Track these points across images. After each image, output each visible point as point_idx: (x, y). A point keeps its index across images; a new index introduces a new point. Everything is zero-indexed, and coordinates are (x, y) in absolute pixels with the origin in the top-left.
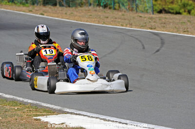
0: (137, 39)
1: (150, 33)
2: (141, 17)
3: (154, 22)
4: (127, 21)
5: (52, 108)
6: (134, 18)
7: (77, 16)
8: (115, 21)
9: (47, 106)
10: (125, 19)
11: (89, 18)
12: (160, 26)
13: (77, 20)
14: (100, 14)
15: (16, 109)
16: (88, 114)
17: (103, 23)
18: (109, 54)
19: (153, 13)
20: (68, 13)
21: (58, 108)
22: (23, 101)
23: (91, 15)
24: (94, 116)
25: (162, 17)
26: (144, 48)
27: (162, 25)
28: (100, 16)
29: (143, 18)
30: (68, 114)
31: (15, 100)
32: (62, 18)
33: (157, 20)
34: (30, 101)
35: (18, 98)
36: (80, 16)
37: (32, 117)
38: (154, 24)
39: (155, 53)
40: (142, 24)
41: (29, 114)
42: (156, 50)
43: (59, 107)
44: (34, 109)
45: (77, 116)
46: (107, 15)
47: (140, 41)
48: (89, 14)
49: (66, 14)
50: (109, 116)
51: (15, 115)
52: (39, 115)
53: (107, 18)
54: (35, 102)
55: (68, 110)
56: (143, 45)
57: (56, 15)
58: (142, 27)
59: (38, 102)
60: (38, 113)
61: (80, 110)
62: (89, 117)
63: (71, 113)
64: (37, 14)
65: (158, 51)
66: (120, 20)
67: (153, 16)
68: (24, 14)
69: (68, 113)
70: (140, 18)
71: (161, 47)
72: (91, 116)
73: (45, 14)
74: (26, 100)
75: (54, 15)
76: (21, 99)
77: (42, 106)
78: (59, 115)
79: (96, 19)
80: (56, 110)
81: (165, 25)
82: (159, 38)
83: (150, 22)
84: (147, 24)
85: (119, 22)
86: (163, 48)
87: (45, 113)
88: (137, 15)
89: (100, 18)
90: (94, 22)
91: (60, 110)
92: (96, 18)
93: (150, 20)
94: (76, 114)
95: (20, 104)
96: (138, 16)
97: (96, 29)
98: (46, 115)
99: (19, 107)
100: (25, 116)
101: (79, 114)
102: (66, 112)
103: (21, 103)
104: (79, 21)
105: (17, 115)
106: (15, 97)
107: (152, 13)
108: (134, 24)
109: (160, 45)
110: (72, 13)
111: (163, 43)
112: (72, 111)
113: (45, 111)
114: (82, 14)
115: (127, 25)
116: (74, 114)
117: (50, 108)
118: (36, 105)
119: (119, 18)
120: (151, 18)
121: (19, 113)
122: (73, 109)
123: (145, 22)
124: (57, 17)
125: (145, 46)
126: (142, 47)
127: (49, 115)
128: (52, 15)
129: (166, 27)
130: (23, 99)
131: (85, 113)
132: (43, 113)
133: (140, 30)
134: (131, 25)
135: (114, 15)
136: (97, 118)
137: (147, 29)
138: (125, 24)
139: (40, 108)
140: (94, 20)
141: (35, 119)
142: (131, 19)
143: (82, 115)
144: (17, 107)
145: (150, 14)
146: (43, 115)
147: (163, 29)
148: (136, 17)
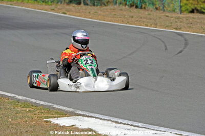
0: (160, 39)
1: (174, 34)
2: (167, 16)
3: (181, 22)
4: (152, 21)
5: (64, 110)
6: (160, 18)
7: (100, 15)
8: (139, 21)
9: (59, 108)
10: (151, 19)
11: (114, 17)
12: (186, 26)
13: (100, 20)
14: (125, 13)
15: (27, 110)
16: (101, 116)
17: (126, 22)
18: (130, 55)
19: (181, 13)
20: (92, 12)
21: (70, 110)
22: (35, 103)
23: (115, 15)
24: (105, 118)
25: (190, 17)
26: (166, 49)
27: (189, 25)
28: (125, 15)
29: (169, 18)
30: (80, 117)
31: (27, 102)
32: (84, 17)
33: (184, 19)
34: (42, 103)
35: (31, 100)
36: (103, 16)
37: (43, 119)
38: (180, 24)
39: (177, 54)
40: (167, 24)
41: (40, 116)
42: (178, 51)
43: (72, 109)
44: (46, 111)
45: (89, 118)
46: (132, 14)
47: (163, 42)
48: (114, 13)
49: (89, 13)
50: (121, 118)
51: (25, 117)
52: (50, 117)
53: (133, 17)
54: (48, 104)
55: (80, 112)
56: (166, 46)
57: (79, 14)
58: (167, 27)
59: (50, 104)
60: (49, 115)
61: (92, 112)
62: (101, 119)
63: (83, 115)
64: (59, 13)
65: (181, 52)
66: (145, 20)
67: (181, 16)
68: (45, 13)
69: (80, 115)
70: (167, 18)
71: (184, 48)
72: (103, 118)
73: (68, 13)
74: (38, 102)
75: (77, 14)
76: (34, 101)
77: (54, 108)
78: (70, 117)
79: (120, 19)
80: (68, 112)
81: (191, 25)
82: (183, 39)
83: (176, 22)
84: (173, 24)
85: (144, 21)
86: (186, 49)
87: (57, 115)
88: (163, 14)
89: (124, 17)
90: (117, 21)
91: (72, 112)
92: (120, 17)
93: (177, 20)
94: (88, 116)
95: (32, 106)
96: (164, 16)
97: (119, 29)
98: (57, 117)
99: (31, 109)
100: (36, 118)
101: (91, 117)
102: (78, 114)
103: (34, 105)
104: (102, 20)
105: (28, 117)
106: (27, 98)
108: (158, 24)
109: (183, 46)
110: (96, 12)
111: (186, 44)
112: (85, 114)
113: (56, 113)
114: (107, 13)
115: (151, 25)
116: (86, 116)
117: (62, 110)
118: (49, 107)
119: (144, 18)
120: (178, 18)
121: (30, 115)
122: (86, 111)
123: (171, 21)
124: (80, 16)
125: (168, 47)
126: (164, 48)
127: (60, 117)
128: (75, 14)
129: (192, 28)
130: (36, 101)
131: (97, 115)
132: (54, 115)
133: (164, 31)
134: (156, 25)
135: (140, 14)
136: (109, 120)
137: (172, 29)
138: (149, 24)
139: (52, 110)
140: (117, 19)
141: (45, 121)
142: (156, 19)
143: (94, 117)
144: (29, 109)
145: (178, 14)
146: (55, 117)
147: (188, 30)
148: (162, 17)
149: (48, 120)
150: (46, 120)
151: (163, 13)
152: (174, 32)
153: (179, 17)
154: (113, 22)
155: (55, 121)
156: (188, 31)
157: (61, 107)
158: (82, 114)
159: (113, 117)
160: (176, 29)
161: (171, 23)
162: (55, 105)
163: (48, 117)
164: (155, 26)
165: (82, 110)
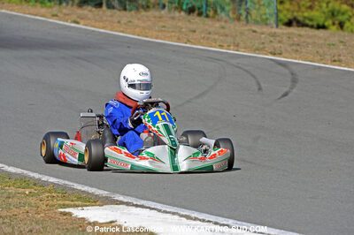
0: (247, 72)
1: (272, 62)
2: (254, 31)
3: (279, 42)
4: (229, 39)
5: (92, 194)
6: (242, 33)
7: (138, 26)
8: (208, 39)
9: (83, 189)
10: (226, 36)
11: (162, 31)
12: (289, 49)
13: (139, 35)
14: (180, 24)
15: (27, 192)
16: (159, 206)
17: (185, 40)
18: (198, 97)
19: (277, 26)
20: (122, 22)
21: (103, 193)
22: (40, 179)
23: (164, 27)
24: (168, 210)
25: (292, 33)
26: (260, 89)
27: (294, 48)
28: (182, 28)
29: (258, 35)
30: (121, 206)
31: (25, 177)
32: (111, 30)
33: (285, 38)
34: (52, 180)
35: (32, 174)
36: (144, 28)
37: (57, 208)
38: (279, 45)
39: (280, 98)
40: (257, 45)
41: (51, 203)
42: (282, 93)
43: (106, 192)
44: (60, 195)
45: (139, 209)
46: (193, 27)
47: (253, 76)
48: (161, 24)
49: (119, 22)
50: (196, 211)
51: (25, 204)
52: (69, 206)
53: (195, 31)
54: (62, 182)
55: (121, 198)
56: (259, 84)
57: (101, 24)
58: (257, 50)
59: (67, 182)
60: (67, 202)
61: (143, 199)
62: (159, 211)
63: (128, 204)
64: (67, 21)
65: (285, 95)
66: (216, 37)
67: (278, 31)
68: (43, 21)
69: (122, 203)
70: (254, 34)
71: (292, 89)
72: (163, 209)
73: (82, 22)
74: (45, 178)
75: (97, 24)
76: (36, 176)
77: (74, 189)
78: (105, 207)
79: (173, 34)
80: (100, 198)
81: (298, 48)
82: (287, 71)
83: (271, 42)
84: (266, 45)
85: (215, 39)
86: (294, 90)
87: (80, 203)
88: (246, 28)
89: (180, 31)
90: (170, 38)
91: (107, 198)
92: (173, 32)
93: (272, 39)
94: (137, 206)
95: (35, 184)
96: (249, 30)
97: (174, 51)
98: (82, 206)
99: (33, 190)
100: (44, 207)
101: (142, 206)
102: (117, 201)
103: (37, 183)
104: (142, 36)
105: (30, 205)
106: (25, 172)
107: (275, 25)
108: (242, 45)
109: (289, 84)
110: (130, 22)
111: (294, 81)
112: (130, 201)
113: (79, 199)
114: (149, 23)
115: (229, 46)
116: (133, 205)
117: (88, 193)
118: (65, 187)
119: (215, 33)
120: (274, 35)
121: (32, 200)
122: (131, 196)
123: (263, 41)
124: (103, 28)
125: (262, 85)
126: (256, 88)
127: (86, 206)
128: (93, 24)
129: (301, 52)
130: (40, 176)
131: (152, 204)
132: (76, 203)
133: (253, 57)
134: (237, 46)
135: (207, 27)
136: (174, 214)
137: (266, 54)
138: (225, 45)
139: (70, 192)
140: (169, 35)
141: (61, 213)
142: (236, 36)
143: (147, 208)
144: (30, 190)
145: (272, 28)
146: (77, 206)
147: (294, 55)
148: (246, 33)
149: (67, 210)
150: (62, 210)
151: (246, 25)
152: (271, 60)
153: (275, 33)
154: (161, 39)
155: (78, 213)
156: (296, 59)
157: (86, 188)
158: (125, 200)
159: (181, 207)
160: (274, 54)
161: (263, 43)
162: (75, 185)
163: (65, 206)
164: (236, 48)
165: (123, 194)
